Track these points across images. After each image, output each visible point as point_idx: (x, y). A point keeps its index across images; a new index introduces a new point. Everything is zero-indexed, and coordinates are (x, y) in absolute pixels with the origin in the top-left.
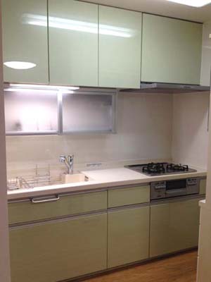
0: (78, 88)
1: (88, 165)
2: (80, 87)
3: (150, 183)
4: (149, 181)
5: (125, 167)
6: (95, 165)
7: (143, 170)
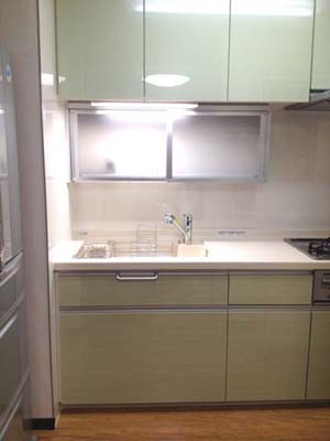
0: (196, 106)
1: (221, 233)
2: (200, 104)
3: (313, 272)
4: (313, 268)
5: (286, 240)
6: (233, 234)
7: (310, 247)
